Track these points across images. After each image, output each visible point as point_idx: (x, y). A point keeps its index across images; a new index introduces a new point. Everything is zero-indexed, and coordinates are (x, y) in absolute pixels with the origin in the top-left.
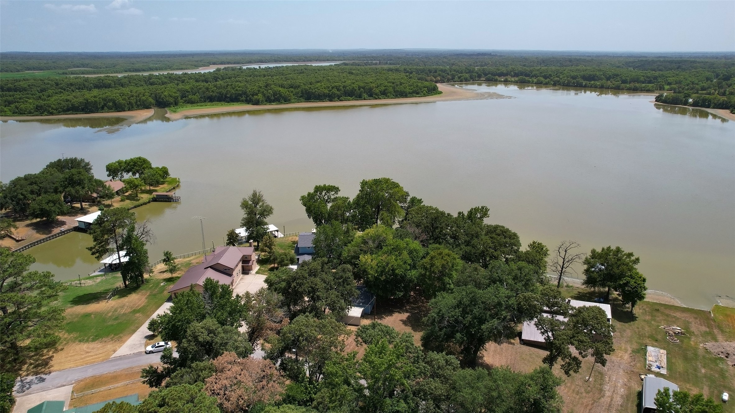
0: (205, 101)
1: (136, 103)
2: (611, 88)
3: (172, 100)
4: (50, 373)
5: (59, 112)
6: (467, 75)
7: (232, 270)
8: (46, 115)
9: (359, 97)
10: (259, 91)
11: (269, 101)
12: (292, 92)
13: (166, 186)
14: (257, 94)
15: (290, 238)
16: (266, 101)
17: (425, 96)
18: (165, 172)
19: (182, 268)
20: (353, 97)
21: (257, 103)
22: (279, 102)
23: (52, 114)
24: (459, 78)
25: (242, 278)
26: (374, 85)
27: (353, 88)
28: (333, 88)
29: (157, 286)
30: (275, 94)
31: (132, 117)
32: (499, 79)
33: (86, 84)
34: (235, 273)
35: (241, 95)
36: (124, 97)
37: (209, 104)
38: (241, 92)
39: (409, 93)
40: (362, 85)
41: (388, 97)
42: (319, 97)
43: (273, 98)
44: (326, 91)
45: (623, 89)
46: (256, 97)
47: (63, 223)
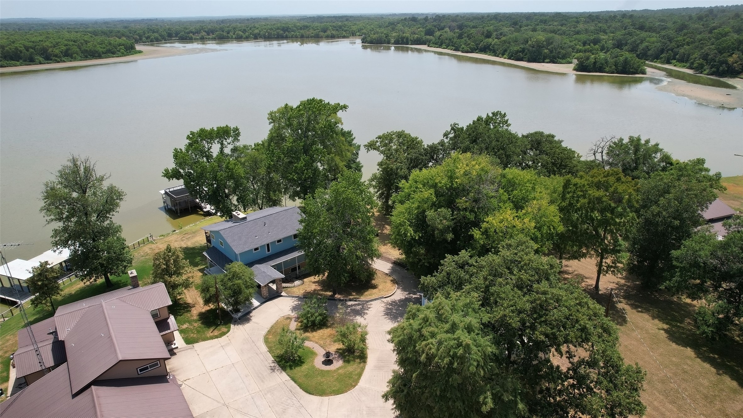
9: (31, 61)
17: (124, 55)
20: (21, 61)
26: (48, 44)
27: (17, 48)
32: (194, 37)
39: (103, 53)
40: (29, 44)
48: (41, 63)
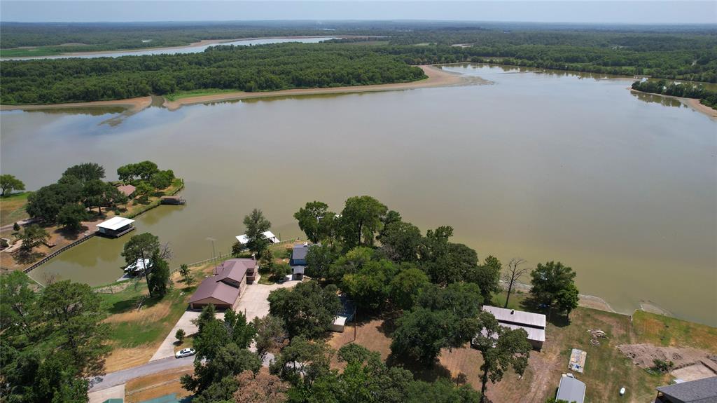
0: (199, 88)
1: (134, 90)
2: (592, 72)
3: (168, 88)
4: (105, 374)
5: (62, 101)
6: (454, 57)
7: (239, 283)
8: (49, 104)
9: (348, 83)
10: (252, 78)
11: (261, 88)
12: (283, 78)
13: (171, 188)
14: (249, 82)
15: (285, 246)
16: (259, 88)
17: (411, 81)
18: (170, 175)
19: (196, 278)
20: (342, 83)
21: (250, 90)
22: (271, 88)
23: (55, 103)
24: (446, 59)
25: (247, 288)
26: (362, 71)
27: (342, 74)
28: (322, 74)
29: (177, 297)
30: (267, 81)
31: (131, 106)
32: (485, 60)
33: (83, 67)
34: (241, 285)
35: (234, 82)
36: (122, 85)
37: (204, 90)
38: (234, 79)
39: (396, 79)
40: (350, 71)
41: (376, 83)
42: (310, 84)
43: (265, 85)
44: (316, 78)
45: (603, 73)
46: (248, 84)
47: (86, 229)
48: (353, 85)
